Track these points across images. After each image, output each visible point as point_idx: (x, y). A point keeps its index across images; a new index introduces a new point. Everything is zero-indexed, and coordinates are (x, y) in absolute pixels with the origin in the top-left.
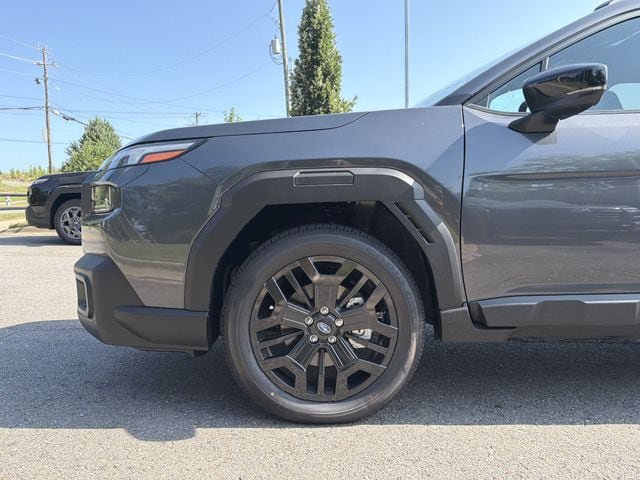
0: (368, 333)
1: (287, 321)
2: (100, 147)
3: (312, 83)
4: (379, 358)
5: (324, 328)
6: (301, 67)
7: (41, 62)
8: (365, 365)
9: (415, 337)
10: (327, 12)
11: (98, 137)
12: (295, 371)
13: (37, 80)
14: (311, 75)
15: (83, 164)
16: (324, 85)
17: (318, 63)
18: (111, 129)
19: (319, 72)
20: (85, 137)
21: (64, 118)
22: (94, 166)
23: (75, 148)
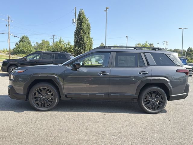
0: (50, 98)
1: (38, 96)
2: (25, 44)
3: (80, 34)
4: (52, 102)
5: (44, 97)
6: (77, 30)
7: (8, 20)
8: (50, 103)
9: (57, 99)
10: (84, 16)
11: (24, 41)
12: (39, 104)
13: (6, 25)
14: (80, 32)
15: (19, 49)
16: (83, 35)
17: (81, 29)
18: (28, 39)
19: (82, 31)
20: (20, 41)
21: (14, 36)
22: (23, 49)
23: (17, 44)
